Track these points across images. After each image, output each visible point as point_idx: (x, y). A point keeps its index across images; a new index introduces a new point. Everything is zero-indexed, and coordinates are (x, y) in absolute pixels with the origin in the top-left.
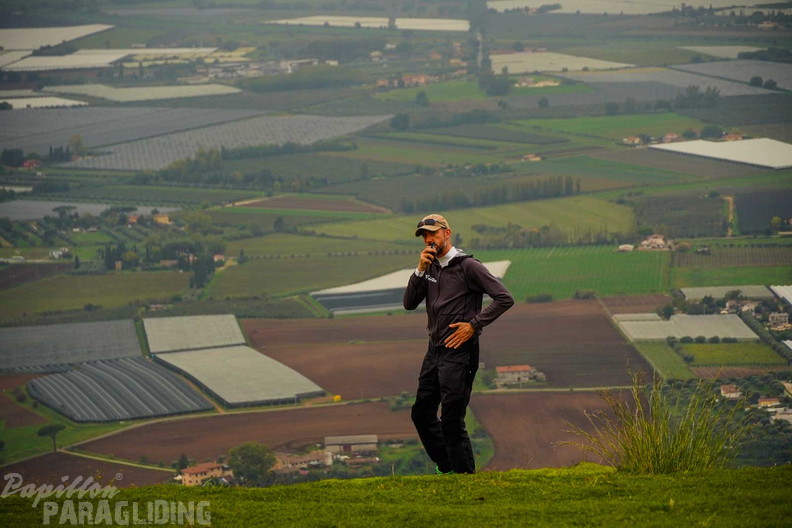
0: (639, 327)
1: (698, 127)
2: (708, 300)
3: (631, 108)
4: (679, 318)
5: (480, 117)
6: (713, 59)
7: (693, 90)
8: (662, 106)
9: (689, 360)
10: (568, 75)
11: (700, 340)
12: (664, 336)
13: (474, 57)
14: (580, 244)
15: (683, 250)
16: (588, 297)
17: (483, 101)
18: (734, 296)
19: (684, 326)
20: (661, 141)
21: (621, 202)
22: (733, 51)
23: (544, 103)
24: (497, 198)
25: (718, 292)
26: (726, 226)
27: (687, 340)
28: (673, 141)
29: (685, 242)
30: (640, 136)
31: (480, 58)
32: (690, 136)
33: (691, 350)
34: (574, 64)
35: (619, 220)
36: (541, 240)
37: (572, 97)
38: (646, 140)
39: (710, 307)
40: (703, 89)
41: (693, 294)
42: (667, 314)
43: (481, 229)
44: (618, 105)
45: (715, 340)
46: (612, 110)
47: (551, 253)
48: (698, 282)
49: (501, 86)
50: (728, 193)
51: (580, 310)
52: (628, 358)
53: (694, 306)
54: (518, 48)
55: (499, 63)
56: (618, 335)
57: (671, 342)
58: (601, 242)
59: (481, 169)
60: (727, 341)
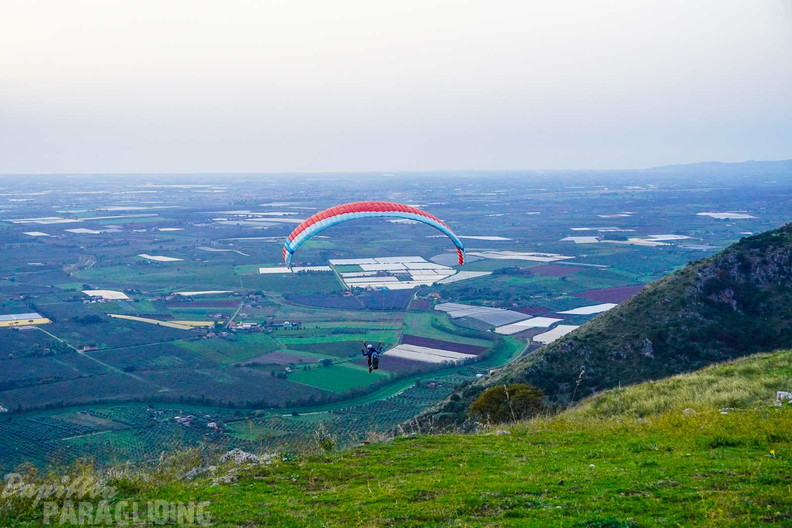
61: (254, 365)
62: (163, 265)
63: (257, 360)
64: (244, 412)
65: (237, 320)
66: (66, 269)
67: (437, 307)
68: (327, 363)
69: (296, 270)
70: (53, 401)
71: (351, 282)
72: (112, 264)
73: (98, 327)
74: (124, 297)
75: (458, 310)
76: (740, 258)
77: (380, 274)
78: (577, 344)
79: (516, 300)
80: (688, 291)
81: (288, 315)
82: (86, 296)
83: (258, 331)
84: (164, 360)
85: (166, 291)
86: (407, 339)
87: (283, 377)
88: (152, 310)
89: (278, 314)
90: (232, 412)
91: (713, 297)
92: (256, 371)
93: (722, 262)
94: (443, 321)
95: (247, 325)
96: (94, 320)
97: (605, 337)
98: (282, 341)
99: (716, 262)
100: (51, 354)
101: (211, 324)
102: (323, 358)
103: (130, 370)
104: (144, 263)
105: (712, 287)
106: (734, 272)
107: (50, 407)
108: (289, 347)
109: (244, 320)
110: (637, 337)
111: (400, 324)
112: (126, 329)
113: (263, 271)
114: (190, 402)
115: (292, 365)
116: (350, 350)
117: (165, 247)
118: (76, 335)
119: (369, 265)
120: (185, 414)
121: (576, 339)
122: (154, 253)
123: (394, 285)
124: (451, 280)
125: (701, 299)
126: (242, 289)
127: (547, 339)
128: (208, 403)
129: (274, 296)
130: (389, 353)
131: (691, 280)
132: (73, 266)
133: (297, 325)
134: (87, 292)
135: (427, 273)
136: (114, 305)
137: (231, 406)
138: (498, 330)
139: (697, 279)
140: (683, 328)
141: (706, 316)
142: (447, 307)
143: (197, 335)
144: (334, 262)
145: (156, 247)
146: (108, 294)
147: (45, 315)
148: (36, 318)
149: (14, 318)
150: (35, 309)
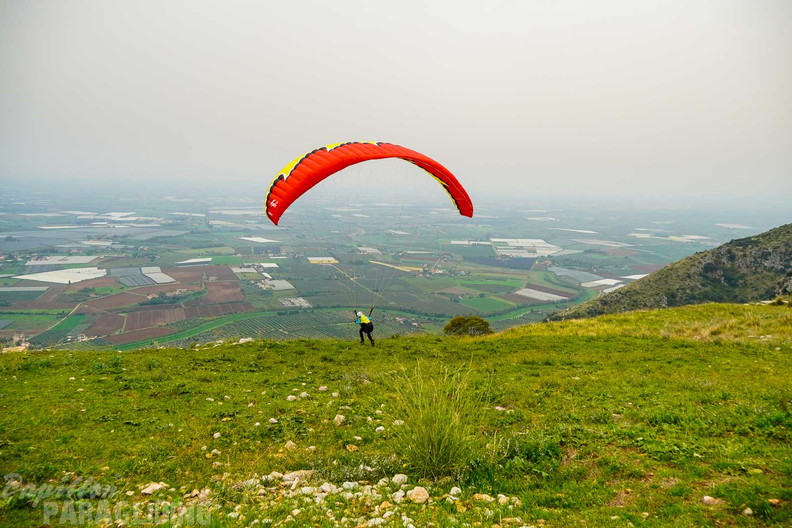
0: (236, 270)
1: (247, 235)
2: (248, 265)
3: (235, 231)
4: (243, 268)
5: (206, 232)
6: (249, 223)
7: (246, 229)
8: (241, 231)
9: (245, 276)
10: (223, 225)
11: (247, 273)
12: (240, 272)
14: (225, 255)
15: (244, 257)
16: (227, 265)
17: (209, 230)
18: (253, 265)
19: (244, 270)
20: (240, 237)
21: (233, 248)
23: (219, 230)
24: (210, 246)
25: (250, 264)
26: (252, 252)
28: (243, 237)
29: (245, 255)
30: (237, 236)
31: (207, 222)
32: (246, 237)
33: (245, 274)
34: (224, 223)
35: (233, 251)
36: (218, 254)
37: (224, 229)
39: (249, 267)
40: (248, 229)
41: (246, 264)
42: (241, 268)
43: (207, 252)
44: (232, 230)
45: (250, 273)
47: (219, 257)
48: (247, 262)
49: (211, 226)
50: (252, 247)
51: (225, 267)
52: (234, 275)
53: (246, 267)
54: (214, 220)
55: (211, 222)
56: (232, 272)
57: (242, 273)
58: (229, 255)
59: (207, 241)
60: (252, 273)
61: (442, 294)
62: (401, 236)
63: (444, 291)
64: (432, 318)
65: (435, 269)
66: (350, 235)
67: (549, 269)
68: (482, 296)
69: (471, 243)
70: (335, 304)
71: (501, 252)
72: (374, 234)
73: (362, 267)
74: (378, 252)
75: (561, 271)
76: (729, 252)
77: (518, 248)
78: (620, 296)
79: (596, 268)
80: (693, 270)
81: (463, 268)
82: (359, 251)
83: (445, 275)
84: (394, 287)
85: (400, 250)
86: (529, 286)
87: (457, 301)
88: (391, 259)
89: (459, 267)
90: (427, 318)
91: (709, 275)
92: (442, 297)
93: (717, 253)
94: (551, 277)
95: (441, 272)
96: (360, 263)
97: (638, 293)
98: (458, 282)
99: (713, 253)
100: (337, 279)
101: (421, 270)
102: (480, 292)
103: (377, 291)
104: (390, 234)
105: (708, 268)
106: (724, 260)
107: (333, 307)
108: (463, 285)
109: (440, 269)
110: (658, 295)
111: (526, 278)
112: (376, 269)
113: (453, 242)
114: (405, 310)
115: (462, 295)
116: (496, 289)
117: (402, 226)
118: (351, 270)
119: (512, 242)
120: (401, 317)
121: (620, 293)
122: (396, 229)
123: (526, 255)
124: (559, 254)
125: (700, 275)
126: (440, 252)
127: (607, 291)
128: (414, 312)
129: (459, 257)
130: (518, 292)
131: (696, 263)
132: (354, 234)
133: (468, 274)
134: (360, 249)
135: (544, 249)
136: (371, 256)
137: (426, 315)
138: (583, 285)
139: (700, 263)
140: (688, 291)
141: (703, 285)
142: (554, 269)
143: (413, 275)
144: (493, 240)
145: (398, 226)
146: (370, 250)
147: (336, 259)
148: (332, 260)
149: (321, 259)
150: (332, 255)
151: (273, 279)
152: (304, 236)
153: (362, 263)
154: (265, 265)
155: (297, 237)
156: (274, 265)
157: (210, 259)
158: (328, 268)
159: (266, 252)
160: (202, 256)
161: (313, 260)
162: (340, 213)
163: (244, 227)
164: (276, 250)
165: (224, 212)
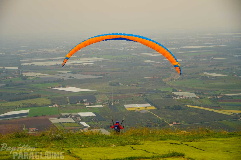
0: (54, 121)
1: (61, 85)
2: (66, 115)
3: (49, 82)
4: (61, 119)
5: (22, 84)
6: (63, 73)
7: (59, 79)
8: (54, 82)
9: (64, 126)
10: (37, 76)
11: (65, 123)
12: (59, 122)
13: (20, 74)
14: (42, 106)
15: (61, 107)
16: (45, 115)
17: (22, 81)
18: (71, 115)
19: (62, 120)
20: (55, 88)
21: (48, 99)
22: (66, 72)
23: (33, 81)
24: (26, 98)
25: (68, 114)
26: (68, 102)
27: (63, 123)
28: (57, 88)
29: (61, 106)
30: (51, 87)
31: (21, 74)
32: (60, 87)
33: (64, 124)
34: (38, 74)
35: (48, 102)
36: (35, 106)
37: (38, 80)
38: (52, 87)
39: (66, 117)
40: (61, 79)
41: (63, 114)
42: (59, 118)
43: (24, 104)
44: (46, 81)
45: (68, 122)
46: (45, 82)
47: (37, 108)
48: (64, 113)
49: (25, 78)
50: (67, 96)
51: (43, 118)
52: (53, 126)
53: (64, 117)
54: (28, 72)
55: (25, 74)
56: (51, 122)
57: (60, 123)
58: (46, 106)
59: (23, 93)
60: (70, 122)
62: (216, 78)
66: (164, 80)
72: (188, 78)
73: (180, 112)
74: (195, 96)
82: (174, 95)
85: (218, 93)
88: (209, 103)
100: (156, 126)
104: (205, 77)
112: (195, 114)
117: (217, 68)
118: (169, 116)
122: (211, 72)
132: (167, 79)
134: (175, 93)
136: (188, 101)
145: (212, 68)
146: (186, 94)
147: (153, 105)
148: (148, 106)
149: (137, 106)
150: (147, 101)
151: (92, 128)
152: (117, 84)
153: (180, 108)
154: (83, 114)
155: (111, 84)
156: (91, 114)
157: (27, 111)
158: (146, 115)
159: (82, 102)
160: (20, 108)
161: (130, 107)
162: (151, 58)
163: (57, 77)
164: (91, 98)
165: (36, 64)
